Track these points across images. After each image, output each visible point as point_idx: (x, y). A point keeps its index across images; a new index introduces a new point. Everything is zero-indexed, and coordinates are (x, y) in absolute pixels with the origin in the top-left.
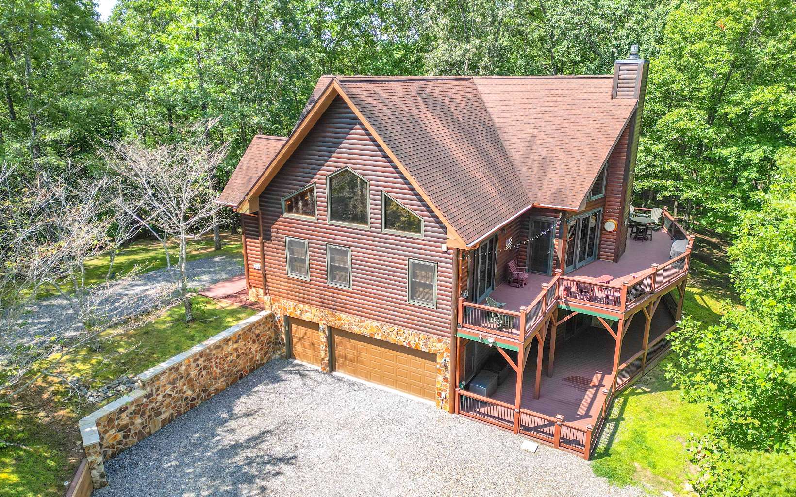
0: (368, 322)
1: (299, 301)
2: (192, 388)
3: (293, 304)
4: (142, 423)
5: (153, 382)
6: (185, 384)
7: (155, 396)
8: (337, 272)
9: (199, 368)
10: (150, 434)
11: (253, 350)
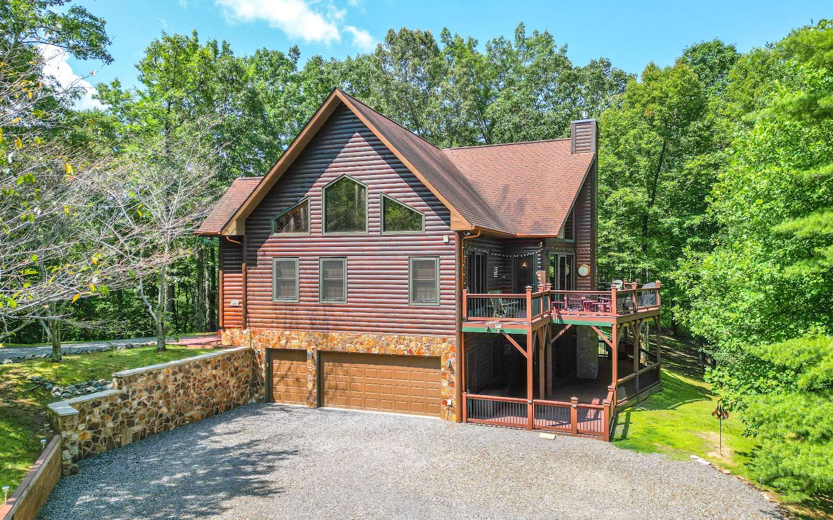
0: (364, 337)
1: (285, 328)
2: (168, 404)
3: (277, 333)
4: (113, 429)
5: (130, 381)
6: (161, 398)
7: (130, 400)
8: (329, 288)
9: (177, 383)
10: (119, 444)
11: (231, 384)
